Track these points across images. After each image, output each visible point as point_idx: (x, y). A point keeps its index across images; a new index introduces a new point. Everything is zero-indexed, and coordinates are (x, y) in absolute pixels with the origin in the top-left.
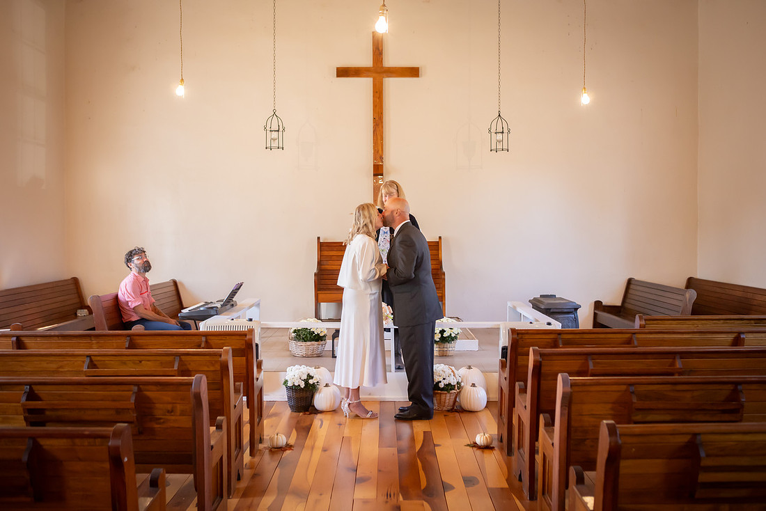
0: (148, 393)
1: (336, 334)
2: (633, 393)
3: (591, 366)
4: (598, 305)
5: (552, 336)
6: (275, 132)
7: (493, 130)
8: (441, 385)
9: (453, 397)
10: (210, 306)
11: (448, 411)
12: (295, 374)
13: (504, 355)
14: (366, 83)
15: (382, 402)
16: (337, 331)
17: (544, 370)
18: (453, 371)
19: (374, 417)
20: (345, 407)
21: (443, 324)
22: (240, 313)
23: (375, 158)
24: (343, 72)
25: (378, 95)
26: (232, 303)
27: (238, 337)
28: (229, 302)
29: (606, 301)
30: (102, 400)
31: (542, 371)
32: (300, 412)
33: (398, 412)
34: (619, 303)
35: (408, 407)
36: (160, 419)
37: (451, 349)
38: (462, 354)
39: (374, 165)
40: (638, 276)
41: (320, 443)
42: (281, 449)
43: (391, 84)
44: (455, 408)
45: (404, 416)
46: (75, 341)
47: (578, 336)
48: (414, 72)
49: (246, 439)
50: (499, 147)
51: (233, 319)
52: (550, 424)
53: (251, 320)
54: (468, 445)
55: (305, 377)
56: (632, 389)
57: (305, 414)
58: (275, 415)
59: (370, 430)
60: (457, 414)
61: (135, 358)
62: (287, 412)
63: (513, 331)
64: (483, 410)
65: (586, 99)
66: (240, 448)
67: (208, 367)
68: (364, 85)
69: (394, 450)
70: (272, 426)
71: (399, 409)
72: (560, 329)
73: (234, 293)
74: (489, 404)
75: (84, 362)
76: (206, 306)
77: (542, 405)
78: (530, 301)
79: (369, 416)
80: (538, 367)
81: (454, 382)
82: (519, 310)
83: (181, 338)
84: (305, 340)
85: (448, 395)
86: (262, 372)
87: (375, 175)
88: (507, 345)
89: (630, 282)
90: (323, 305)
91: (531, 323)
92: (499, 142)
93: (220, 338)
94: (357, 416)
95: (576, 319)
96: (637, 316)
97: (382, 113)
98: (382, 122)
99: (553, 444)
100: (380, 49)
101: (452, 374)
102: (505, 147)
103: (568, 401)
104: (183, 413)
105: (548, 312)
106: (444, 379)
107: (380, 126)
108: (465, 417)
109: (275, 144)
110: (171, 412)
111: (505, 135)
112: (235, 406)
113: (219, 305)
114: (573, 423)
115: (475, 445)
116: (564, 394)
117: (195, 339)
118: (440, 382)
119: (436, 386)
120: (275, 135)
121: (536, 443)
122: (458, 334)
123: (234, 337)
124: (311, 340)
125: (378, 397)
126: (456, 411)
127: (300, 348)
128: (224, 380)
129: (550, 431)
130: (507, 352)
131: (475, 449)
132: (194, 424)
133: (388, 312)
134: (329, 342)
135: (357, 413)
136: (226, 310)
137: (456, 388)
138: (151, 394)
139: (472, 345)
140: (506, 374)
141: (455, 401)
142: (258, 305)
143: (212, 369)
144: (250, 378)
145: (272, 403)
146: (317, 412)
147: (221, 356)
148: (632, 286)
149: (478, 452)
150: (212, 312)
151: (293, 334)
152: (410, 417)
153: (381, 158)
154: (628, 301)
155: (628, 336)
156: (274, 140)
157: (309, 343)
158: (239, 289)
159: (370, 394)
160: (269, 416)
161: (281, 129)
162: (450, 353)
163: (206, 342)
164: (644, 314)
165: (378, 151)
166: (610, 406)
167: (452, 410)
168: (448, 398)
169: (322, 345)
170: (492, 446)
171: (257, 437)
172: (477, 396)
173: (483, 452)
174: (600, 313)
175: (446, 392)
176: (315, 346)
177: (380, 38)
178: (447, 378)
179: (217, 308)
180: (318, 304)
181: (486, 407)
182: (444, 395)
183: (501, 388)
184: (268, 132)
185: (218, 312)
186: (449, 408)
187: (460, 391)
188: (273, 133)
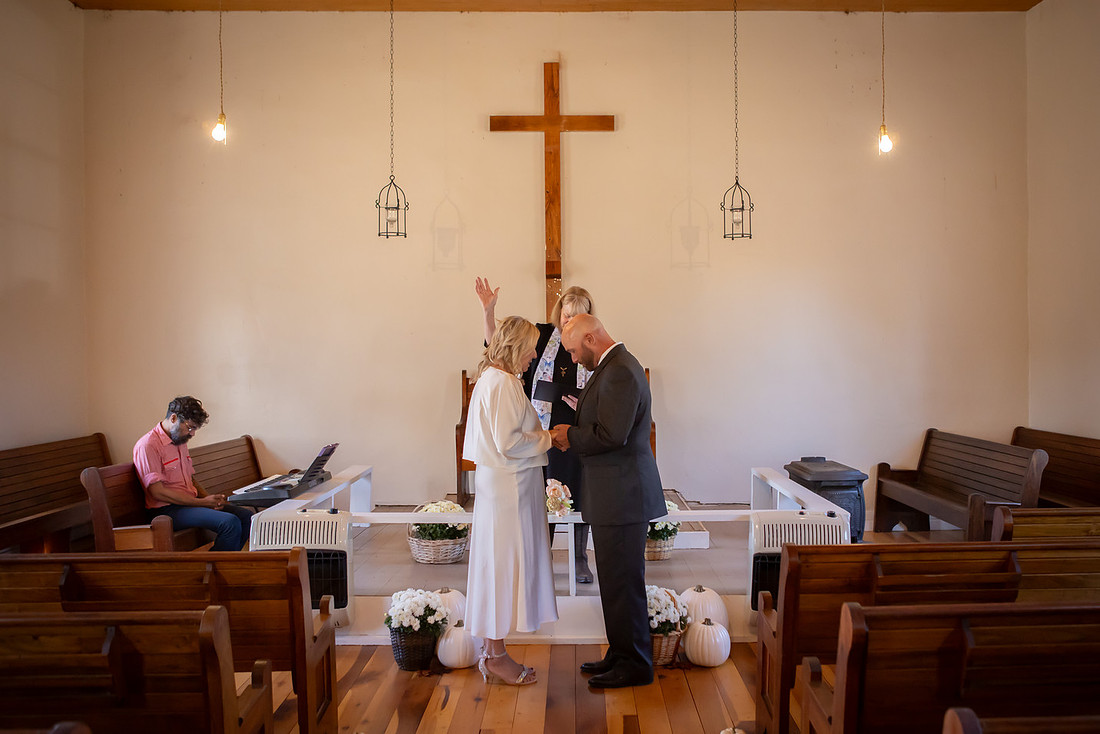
4: (883, 469)
6: (393, 211)
7: (728, 206)
9: (673, 643)
11: (665, 666)
12: (404, 605)
14: (533, 140)
15: (553, 647)
18: (673, 599)
19: (529, 681)
22: (326, 496)
23: (548, 252)
24: (500, 124)
25: (552, 157)
26: (321, 475)
28: (316, 474)
29: (896, 463)
31: (869, 652)
32: (413, 671)
34: (914, 466)
37: (667, 549)
39: (547, 262)
43: (574, 142)
44: (677, 660)
47: (909, 557)
48: (606, 123)
50: (738, 231)
51: (305, 510)
53: (335, 511)
55: (420, 612)
57: (421, 675)
58: (370, 677)
60: (681, 673)
62: (393, 670)
63: (792, 550)
64: (724, 664)
65: (886, 144)
68: (532, 142)
71: (583, 665)
73: (321, 462)
74: (735, 650)
76: (273, 485)
78: (785, 468)
79: (520, 680)
81: (674, 618)
82: (772, 483)
84: (433, 537)
85: (665, 640)
87: (549, 277)
89: (930, 435)
91: (801, 513)
92: (738, 223)
95: (860, 497)
97: (558, 184)
98: (559, 197)
100: (556, 88)
101: (672, 603)
102: (746, 231)
106: (658, 613)
107: (556, 203)
108: (693, 677)
109: (393, 229)
111: (746, 213)
113: (294, 481)
117: (195, 567)
120: (393, 214)
122: (679, 524)
124: (443, 536)
125: (548, 637)
126: (679, 666)
127: (425, 550)
133: (564, 497)
135: (501, 675)
136: (308, 489)
137: (679, 627)
139: (698, 540)
140: (775, 625)
141: (677, 647)
142: (368, 476)
144: (298, 638)
145: (369, 650)
146: (442, 670)
150: (280, 495)
151: (415, 530)
153: (558, 252)
154: (928, 463)
156: (392, 222)
157: (439, 542)
158: (329, 454)
160: (360, 681)
161: (402, 206)
162: (667, 555)
163: (214, 573)
165: (553, 240)
167: (673, 665)
168: (664, 644)
169: (461, 544)
172: (715, 641)
174: (888, 483)
175: (661, 635)
176: (450, 547)
177: (555, 72)
178: (664, 611)
179: (291, 486)
180: (463, 475)
181: (730, 656)
182: (659, 640)
183: (764, 645)
184: (383, 210)
185: (292, 493)
186: (667, 660)
187: (685, 633)
188: (390, 211)
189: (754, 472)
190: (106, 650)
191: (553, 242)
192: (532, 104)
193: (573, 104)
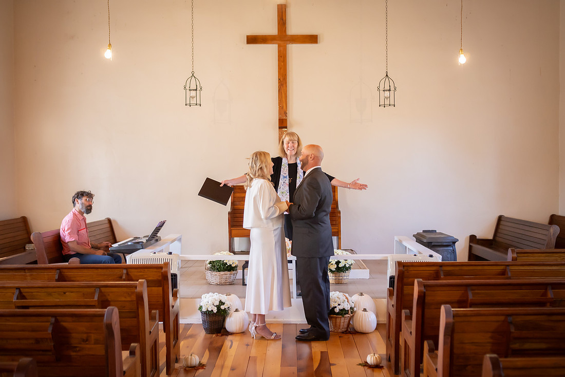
0: (65, 324)
1: (246, 265)
2: (511, 323)
3: (470, 296)
4: (473, 238)
5: (434, 268)
6: (194, 91)
7: (382, 88)
8: (337, 310)
9: (347, 321)
10: (137, 241)
11: (343, 333)
12: (209, 301)
13: (392, 283)
14: (271, 50)
15: (285, 325)
16: (247, 262)
17: (428, 299)
18: (347, 298)
19: (277, 338)
20: (252, 329)
21: (339, 255)
22: (163, 247)
23: (280, 113)
24: (252, 40)
25: (282, 59)
26: (156, 238)
27: (155, 270)
28: (154, 238)
29: (479, 235)
30: (23, 331)
31: (426, 301)
32: (213, 334)
33: (298, 334)
34: (491, 237)
35: (307, 330)
36: (76, 347)
37: (345, 278)
38: (354, 282)
39: (279, 119)
40: (507, 214)
41: (229, 362)
42: (194, 368)
43: (294, 50)
44: (349, 330)
45: (304, 338)
46: (11, 273)
47: (457, 268)
48: (313, 39)
49: (162, 360)
50: (387, 102)
51: (155, 253)
52: (434, 349)
53: (170, 253)
54: (360, 364)
55: (217, 303)
56: (510, 319)
57: (217, 336)
58: (191, 336)
59: (274, 350)
60: (351, 336)
61: (60, 290)
62: (202, 334)
63: (400, 264)
64: (373, 332)
65: (462, 59)
66: (156, 369)
67: (125, 297)
69: (294, 369)
70: (188, 347)
71: (300, 331)
72: (440, 261)
73: (158, 230)
74: (379, 326)
75: (13, 294)
76: (134, 241)
77: (427, 332)
78: (414, 236)
79: (273, 337)
80: (422, 297)
81: (347, 307)
82: (405, 243)
83: (105, 270)
84: (219, 270)
85: (343, 319)
86: (178, 300)
87: (280, 128)
88: (394, 274)
89: (500, 218)
90: (236, 240)
91: (415, 255)
92: (387, 98)
93: (139, 270)
94: (263, 338)
95: (454, 251)
96: (510, 250)
97: (286, 75)
98: (286, 83)
99: (436, 369)
100: (284, 19)
101: (346, 300)
102: (392, 103)
103: (451, 330)
104: (97, 342)
105: (430, 245)
106: (339, 305)
107: (284, 86)
108: (357, 338)
109: (193, 101)
110: (86, 341)
111: (392, 92)
112: (150, 332)
113: (144, 240)
114: (455, 351)
115: (366, 364)
116: (447, 325)
117: (117, 272)
118: (336, 307)
119: (332, 311)
120: (193, 93)
121: (421, 365)
122: (352, 264)
123: (151, 270)
124: (224, 270)
125: (282, 320)
126: (350, 333)
127: (214, 277)
128: (140, 310)
129: (434, 357)
130: (394, 281)
131: (366, 368)
132: (107, 351)
134: (240, 271)
135: (263, 334)
136: (151, 245)
137: (350, 312)
138: (67, 324)
139: (363, 274)
140: (394, 302)
141: (349, 323)
142: (180, 240)
143: (129, 299)
144: (166, 305)
145: (188, 326)
146: (228, 333)
147: (136, 288)
148: (502, 223)
149: (369, 371)
150: (139, 246)
151: (209, 265)
152: (309, 338)
153: (286, 113)
154: (498, 235)
155: (502, 267)
156: (193, 97)
157: (222, 273)
158: (162, 226)
159: (275, 318)
160: (186, 338)
161: (199, 89)
162: (345, 281)
163: (127, 274)
164: (515, 247)
165: (283, 107)
166: (490, 335)
167: (347, 332)
168: (342, 321)
169: (234, 274)
170: (381, 365)
171: (173, 357)
172: (368, 319)
173: (373, 371)
174: (474, 246)
175: (341, 316)
176: (228, 276)
177: (284, 10)
178: (342, 304)
179: (143, 242)
180: (232, 239)
181: (376, 329)
182: (339, 319)
183: (389, 314)
184: (188, 91)
185: (143, 246)
186: (344, 330)
187: (353, 315)
188: (192, 92)
189: (396, 238)
190: (96, 298)
191: (282, 108)
192: (271, 29)
193: (294, 29)
